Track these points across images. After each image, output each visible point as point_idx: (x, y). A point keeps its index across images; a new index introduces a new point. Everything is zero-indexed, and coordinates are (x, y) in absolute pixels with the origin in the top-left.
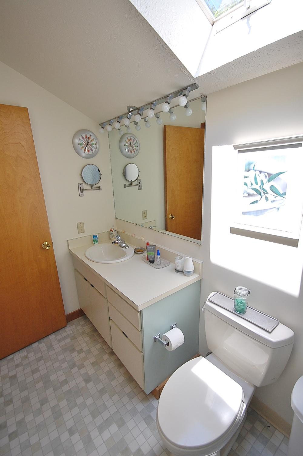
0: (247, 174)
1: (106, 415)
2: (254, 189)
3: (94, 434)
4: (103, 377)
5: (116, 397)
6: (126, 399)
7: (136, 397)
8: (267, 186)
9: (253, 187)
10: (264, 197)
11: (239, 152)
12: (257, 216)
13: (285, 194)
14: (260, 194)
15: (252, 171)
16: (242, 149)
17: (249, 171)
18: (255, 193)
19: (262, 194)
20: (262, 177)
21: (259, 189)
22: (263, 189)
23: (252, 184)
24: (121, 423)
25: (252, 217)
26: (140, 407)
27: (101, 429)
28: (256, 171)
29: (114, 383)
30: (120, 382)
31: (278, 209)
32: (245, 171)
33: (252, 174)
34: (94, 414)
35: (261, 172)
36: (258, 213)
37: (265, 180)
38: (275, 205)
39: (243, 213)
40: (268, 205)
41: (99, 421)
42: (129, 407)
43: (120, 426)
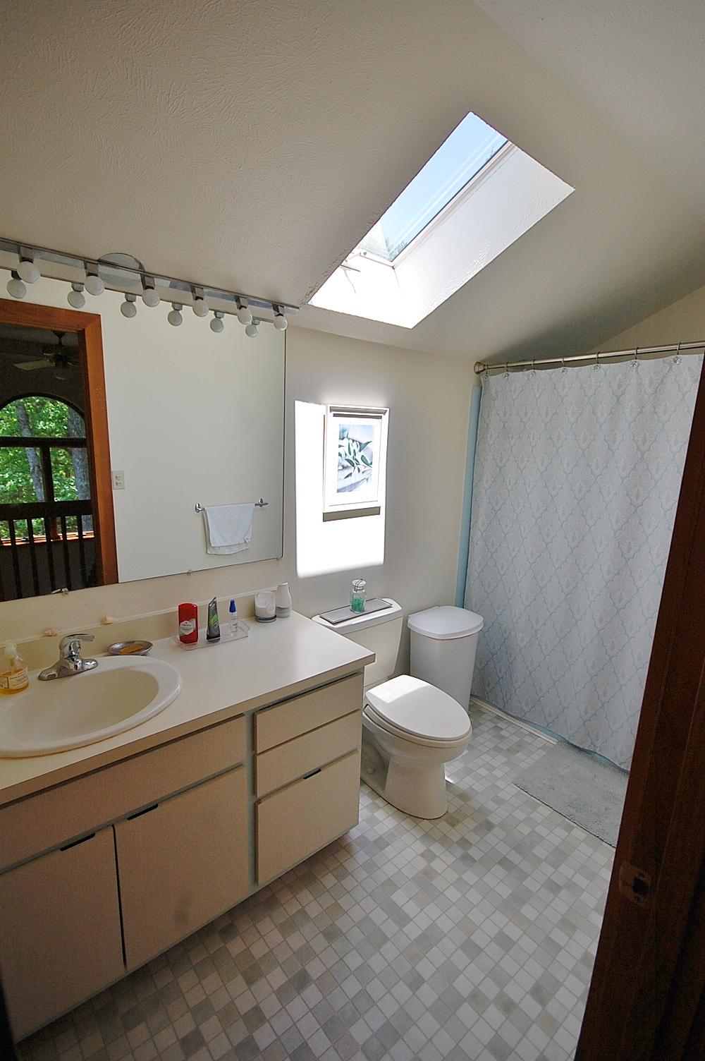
0: (342, 443)
1: (379, 916)
2: (348, 460)
3: (413, 931)
4: (296, 941)
5: (344, 902)
6: (348, 882)
7: (345, 864)
8: (358, 457)
9: (347, 458)
10: (356, 468)
11: (335, 415)
12: (351, 491)
13: (371, 463)
14: (353, 466)
15: (346, 440)
16: (338, 413)
17: (343, 439)
18: (349, 465)
19: (355, 465)
20: (354, 447)
21: (352, 459)
22: (356, 460)
23: (346, 455)
24: (390, 885)
25: (347, 493)
26: (361, 856)
27: (402, 919)
28: (349, 439)
29: (313, 910)
30: (312, 898)
31: (367, 479)
32: (340, 439)
33: (345, 442)
34: (379, 939)
35: (353, 441)
36: (352, 487)
37: (357, 450)
38: (365, 476)
39: (338, 491)
40: (361, 476)
41: (390, 928)
42: (364, 874)
43: (396, 888)
